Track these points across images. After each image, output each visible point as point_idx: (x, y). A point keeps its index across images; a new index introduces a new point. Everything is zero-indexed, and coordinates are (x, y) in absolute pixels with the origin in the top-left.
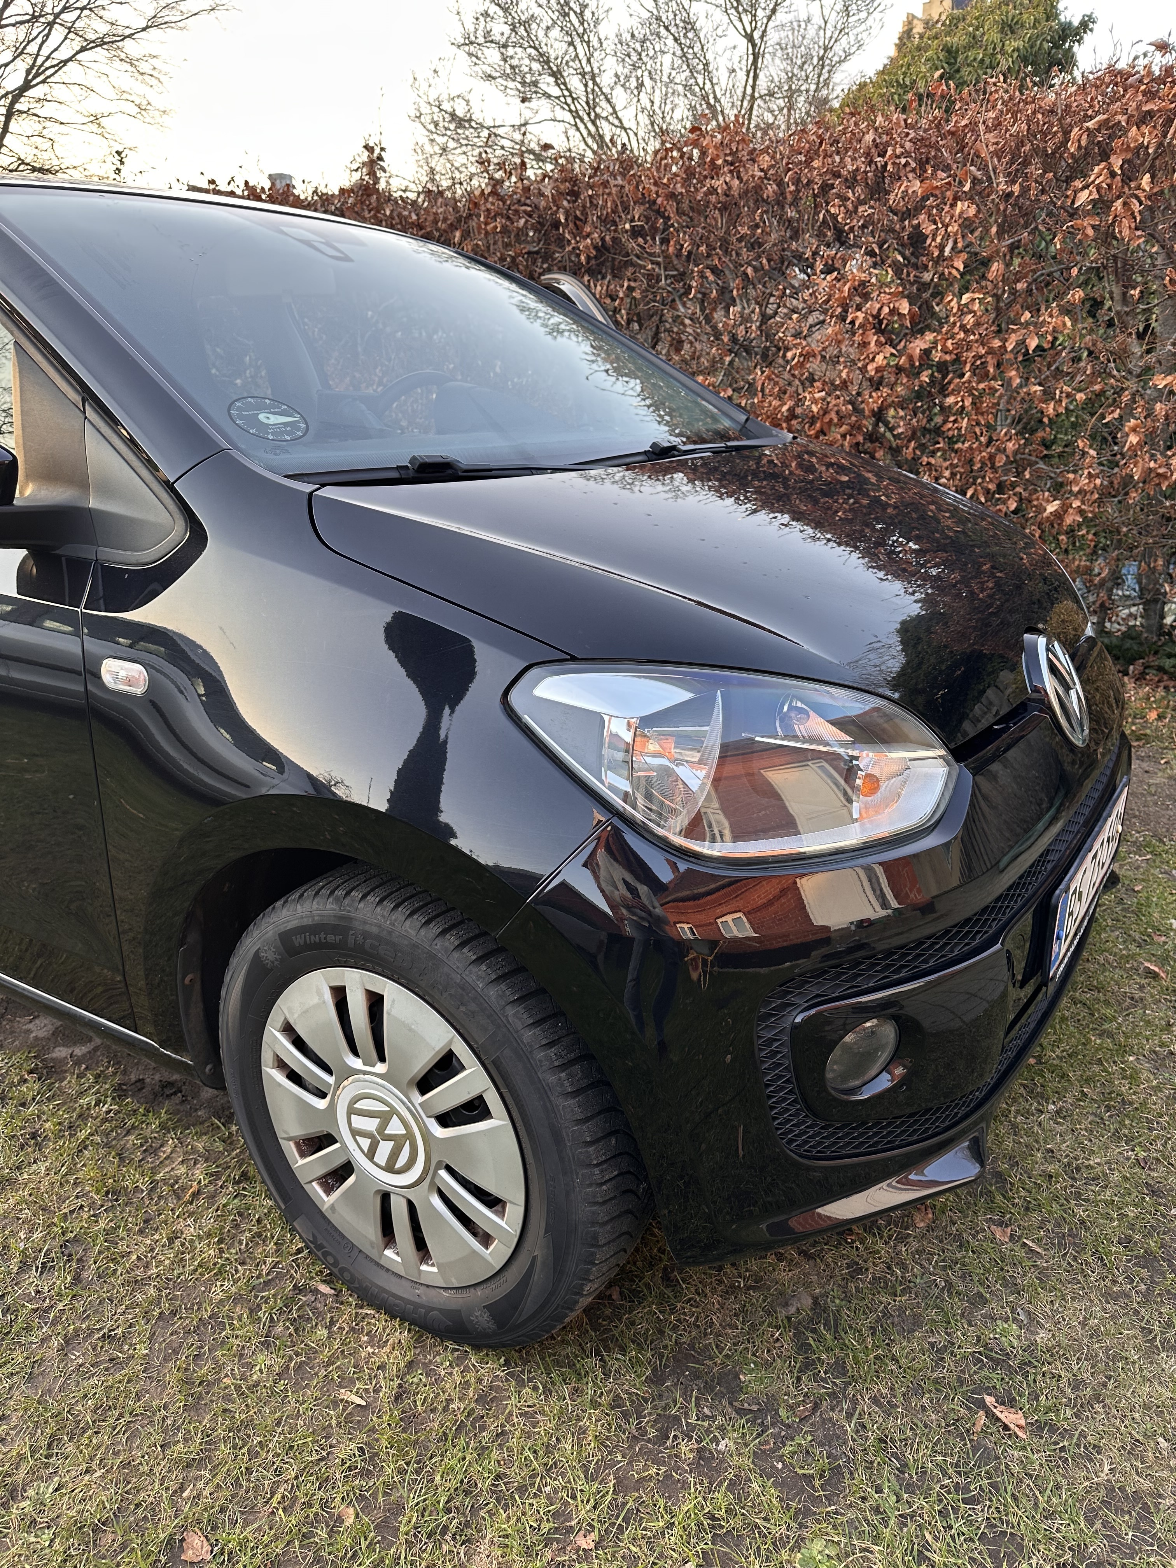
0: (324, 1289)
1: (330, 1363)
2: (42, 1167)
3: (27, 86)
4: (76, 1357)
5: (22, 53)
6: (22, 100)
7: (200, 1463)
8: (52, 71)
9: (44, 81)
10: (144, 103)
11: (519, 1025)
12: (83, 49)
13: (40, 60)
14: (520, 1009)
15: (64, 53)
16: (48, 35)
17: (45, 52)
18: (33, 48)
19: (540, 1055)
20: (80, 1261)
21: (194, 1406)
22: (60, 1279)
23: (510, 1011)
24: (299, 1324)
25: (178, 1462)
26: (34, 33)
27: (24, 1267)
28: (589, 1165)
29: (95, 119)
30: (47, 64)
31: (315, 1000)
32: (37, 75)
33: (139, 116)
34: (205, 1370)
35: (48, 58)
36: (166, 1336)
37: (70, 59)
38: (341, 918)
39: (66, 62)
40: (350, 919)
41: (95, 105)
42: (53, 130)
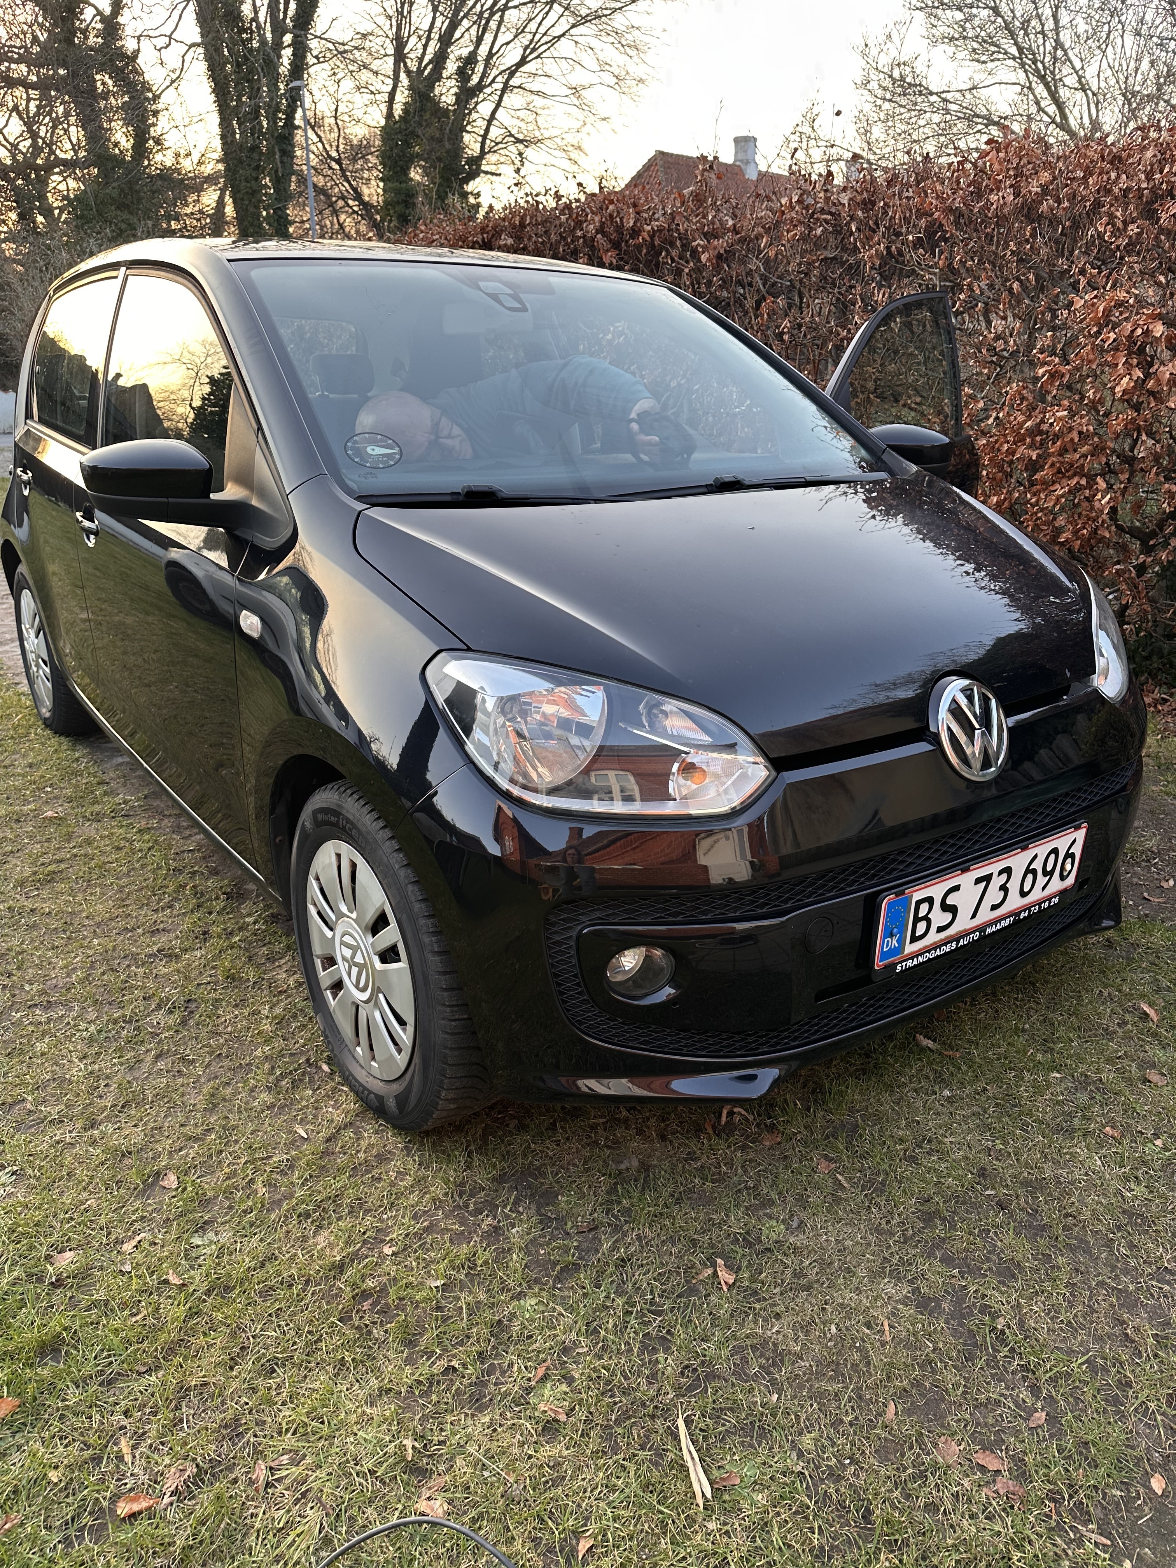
0: (325, 1068)
1: (301, 1110)
2: (198, 954)
3: (523, 61)
4: (161, 1065)
5: (523, 31)
6: (518, 74)
7: (197, 1139)
8: (545, 47)
9: (538, 57)
10: (623, 73)
11: (413, 899)
12: (574, 26)
13: (536, 39)
14: (416, 889)
15: (557, 31)
16: (547, 13)
17: (542, 30)
18: (533, 26)
19: (422, 922)
20: (192, 1012)
21: (212, 1107)
22: (173, 1019)
23: (410, 888)
24: (295, 1084)
25: (185, 1135)
26: (536, 11)
27: (159, 1007)
28: (444, 1005)
29: (575, 91)
30: (543, 41)
31: (327, 861)
32: (534, 50)
33: (617, 87)
34: (229, 1091)
35: (545, 34)
36: (215, 1068)
37: (563, 35)
38: (338, 806)
39: (559, 37)
40: (342, 807)
41: (578, 77)
42: (538, 101)
